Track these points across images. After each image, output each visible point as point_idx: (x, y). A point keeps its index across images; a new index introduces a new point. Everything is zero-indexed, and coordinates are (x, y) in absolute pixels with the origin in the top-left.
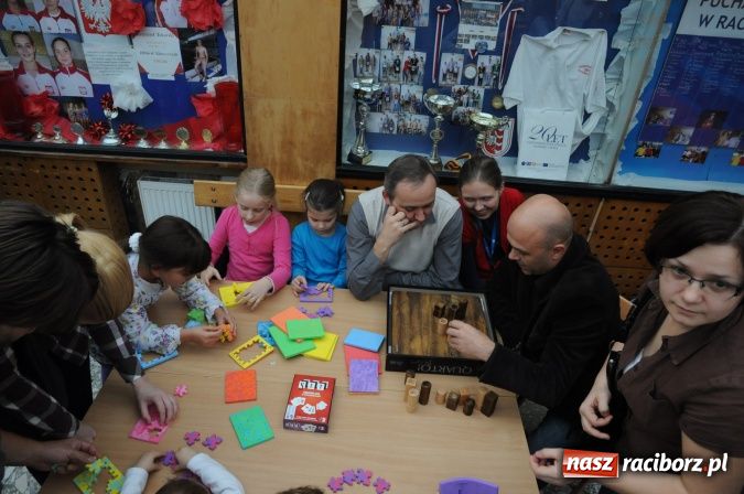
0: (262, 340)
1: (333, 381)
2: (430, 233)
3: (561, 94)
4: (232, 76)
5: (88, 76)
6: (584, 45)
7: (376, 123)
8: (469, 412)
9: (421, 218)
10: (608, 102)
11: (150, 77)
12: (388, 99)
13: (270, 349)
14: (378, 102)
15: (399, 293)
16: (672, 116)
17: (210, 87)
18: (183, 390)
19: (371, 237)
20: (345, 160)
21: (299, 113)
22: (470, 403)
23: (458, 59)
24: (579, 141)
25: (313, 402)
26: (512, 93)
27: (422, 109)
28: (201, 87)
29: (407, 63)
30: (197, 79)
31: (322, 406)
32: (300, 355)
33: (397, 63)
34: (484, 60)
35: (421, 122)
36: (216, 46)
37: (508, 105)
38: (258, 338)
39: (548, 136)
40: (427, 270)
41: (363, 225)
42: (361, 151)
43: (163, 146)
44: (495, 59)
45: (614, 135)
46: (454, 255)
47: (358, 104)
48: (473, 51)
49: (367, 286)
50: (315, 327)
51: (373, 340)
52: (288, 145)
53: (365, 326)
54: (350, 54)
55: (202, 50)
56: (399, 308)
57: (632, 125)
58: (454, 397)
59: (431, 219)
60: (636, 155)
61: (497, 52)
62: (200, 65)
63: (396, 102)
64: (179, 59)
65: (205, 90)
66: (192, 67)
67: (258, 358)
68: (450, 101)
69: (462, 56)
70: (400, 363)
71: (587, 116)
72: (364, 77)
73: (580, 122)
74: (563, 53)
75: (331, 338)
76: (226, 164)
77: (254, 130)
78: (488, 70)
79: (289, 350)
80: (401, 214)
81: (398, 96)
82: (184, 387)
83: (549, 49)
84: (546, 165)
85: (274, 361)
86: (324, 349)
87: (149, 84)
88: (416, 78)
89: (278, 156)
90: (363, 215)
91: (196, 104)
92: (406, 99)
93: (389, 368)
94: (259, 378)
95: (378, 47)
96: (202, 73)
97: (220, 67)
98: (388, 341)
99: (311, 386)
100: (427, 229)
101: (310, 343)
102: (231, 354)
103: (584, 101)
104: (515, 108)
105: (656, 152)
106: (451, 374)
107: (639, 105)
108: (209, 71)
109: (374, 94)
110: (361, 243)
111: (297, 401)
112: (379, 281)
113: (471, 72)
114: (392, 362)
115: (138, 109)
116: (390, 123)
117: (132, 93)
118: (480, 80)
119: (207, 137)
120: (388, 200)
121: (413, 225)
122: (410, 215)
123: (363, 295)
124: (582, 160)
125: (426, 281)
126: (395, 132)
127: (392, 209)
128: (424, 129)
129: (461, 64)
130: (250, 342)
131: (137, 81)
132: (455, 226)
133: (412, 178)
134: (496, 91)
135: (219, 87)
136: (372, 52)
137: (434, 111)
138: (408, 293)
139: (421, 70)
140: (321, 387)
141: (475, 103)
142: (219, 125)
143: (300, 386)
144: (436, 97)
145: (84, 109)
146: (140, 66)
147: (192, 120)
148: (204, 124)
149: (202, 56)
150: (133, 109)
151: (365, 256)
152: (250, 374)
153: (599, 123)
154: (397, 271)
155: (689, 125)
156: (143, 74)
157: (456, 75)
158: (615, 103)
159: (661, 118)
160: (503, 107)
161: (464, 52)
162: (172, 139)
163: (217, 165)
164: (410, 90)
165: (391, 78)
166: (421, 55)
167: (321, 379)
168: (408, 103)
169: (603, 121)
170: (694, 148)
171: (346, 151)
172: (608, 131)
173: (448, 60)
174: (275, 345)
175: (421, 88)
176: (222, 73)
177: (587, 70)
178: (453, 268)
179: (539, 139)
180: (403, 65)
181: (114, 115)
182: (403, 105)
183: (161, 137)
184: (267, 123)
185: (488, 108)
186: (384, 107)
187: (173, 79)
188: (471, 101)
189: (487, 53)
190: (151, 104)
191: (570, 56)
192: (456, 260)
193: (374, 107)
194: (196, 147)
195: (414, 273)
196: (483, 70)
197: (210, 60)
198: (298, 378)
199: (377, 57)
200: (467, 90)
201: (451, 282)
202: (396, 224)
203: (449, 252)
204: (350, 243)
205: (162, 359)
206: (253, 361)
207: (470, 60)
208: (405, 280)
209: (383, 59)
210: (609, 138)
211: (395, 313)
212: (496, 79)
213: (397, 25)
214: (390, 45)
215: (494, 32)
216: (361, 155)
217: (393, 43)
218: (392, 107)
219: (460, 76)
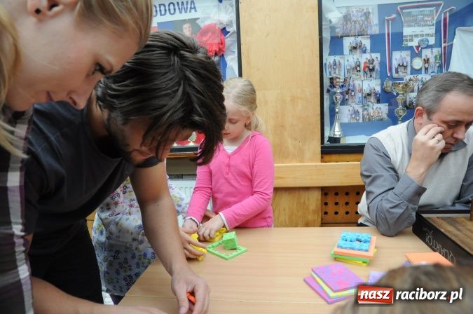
7: (345, 113)
12: (353, 94)
14: (345, 97)
20: (326, 142)
21: (288, 99)
29: (365, 63)
33: (358, 64)
34: (427, 53)
35: (381, 110)
42: (337, 133)
44: (436, 51)
48: (417, 47)
52: (280, 127)
61: (437, 44)
63: (360, 95)
69: (409, 52)
81: (361, 90)
88: (374, 74)
92: (368, 92)
95: (341, 53)
116: (356, 112)
118: (426, 69)
128: (384, 115)
129: (408, 59)
136: (337, 58)
139: (377, 67)
157: (405, 67)
161: (411, 48)
164: (371, 84)
165: (354, 76)
166: (376, 56)
168: (369, 95)
171: (327, 134)
173: (398, 57)
180: (362, 66)
182: (365, 97)
186: (350, 101)
193: (344, 102)
196: (427, 61)
199: (342, 61)
200: (416, 79)
207: (415, 53)
209: (346, 63)
213: (355, 36)
214: (351, 50)
215: (432, 30)
216: (338, 136)
218: (357, 100)
219: (409, 68)
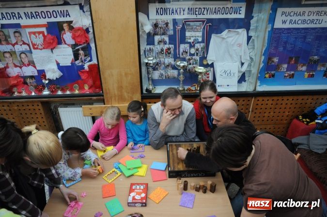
0: (116, 170)
1: (147, 185)
2: (182, 119)
3: (231, 56)
4: (95, 61)
5: (35, 67)
6: (237, 36)
7: (156, 75)
8: (205, 192)
9: (178, 113)
10: (250, 57)
11: (61, 65)
12: (160, 65)
13: (119, 174)
14: (156, 67)
15: (172, 145)
16: (277, 60)
17: (86, 67)
18: (85, 194)
19: (158, 123)
20: (144, 92)
21: (124, 74)
22: (205, 188)
23: (187, 46)
24: (241, 74)
25: (139, 194)
26: (211, 58)
27: (174, 68)
28: (82, 67)
30: (80, 64)
31: (143, 195)
32: (132, 175)
33: (162, 50)
34: (197, 46)
35: (174, 73)
36: (87, 50)
37: (210, 63)
38: (114, 169)
39: (228, 74)
40: (182, 134)
41: (154, 118)
42: (151, 87)
43: (68, 93)
44: (202, 45)
45: (255, 70)
46: (193, 126)
47: (148, 68)
48: (193, 42)
49: (158, 143)
50: (138, 162)
51: (162, 166)
52: (120, 88)
53: (158, 160)
54: (142, 48)
55: (81, 52)
56: (172, 151)
57: (261, 66)
58: (198, 186)
59: (182, 113)
60: (265, 77)
61: (203, 42)
62: (81, 58)
63: (163, 66)
64: (72, 57)
65: (84, 68)
66: (78, 59)
67: (115, 178)
68: (185, 63)
69: (188, 45)
70: (174, 174)
71: (242, 64)
72: (149, 57)
73: (240, 66)
74: (230, 40)
75: (145, 167)
76: (95, 98)
77: (105, 83)
78: (200, 49)
79: (127, 173)
80: (169, 112)
81: (164, 63)
82: (85, 193)
83: (223, 38)
84: (228, 86)
85: (122, 179)
86: (142, 172)
87: (60, 68)
88: (171, 56)
89: (116, 93)
90: (154, 114)
91: (80, 75)
92: (168, 64)
93: (170, 177)
94: (116, 186)
95: (153, 44)
96: (82, 61)
97: (89, 58)
98: (168, 166)
99: (138, 187)
100: (181, 117)
101: (136, 169)
102: (104, 177)
103: (241, 58)
104: (213, 64)
105: (273, 76)
106: (196, 177)
107: (263, 58)
108: (85, 60)
109: (154, 64)
110: (154, 126)
111: (132, 194)
112: (163, 141)
113: (193, 51)
114: (171, 174)
115: (57, 78)
116: (162, 75)
117: (54, 72)
118: (197, 54)
119: (86, 87)
120: (163, 107)
121: (174, 116)
122: (173, 112)
123: (157, 147)
124: (243, 82)
125: (183, 139)
126: (164, 78)
127: (165, 111)
128: (176, 76)
129: (188, 48)
130: (111, 172)
131: (55, 67)
132: (192, 115)
133: (172, 97)
134: (204, 58)
135: (90, 66)
136: (151, 47)
137: (179, 68)
138: (175, 145)
139: (172, 52)
140: (142, 187)
141: (196, 63)
142: (91, 82)
143: (133, 188)
144: (180, 62)
145: (34, 80)
146: (57, 61)
147: (80, 81)
148: (85, 82)
149: (82, 54)
150: (55, 79)
151: (156, 131)
152: (112, 185)
153: (248, 66)
154: (170, 136)
155: (285, 63)
156: (58, 64)
157: (187, 53)
158: (253, 57)
159: (273, 61)
160: (208, 64)
161: (189, 43)
162: (72, 89)
163: (91, 99)
164: (169, 60)
166: (172, 46)
167: (142, 184)
168: (168, 66)
169: (250, 65)
170: (289, 72)
171: (145, 88)
172: (252, 69)
173: (183, 47)
174: (121, 172)
175: (173, 59)
176: (90, 61)
177: (240, 45)
178: (193, 132)
179: (224, 76)
180: (165, 51)
181: (47, 82)
182: (166, 67)
183: (67, 89)
184: (111, 80)
185: (201, 65)
186: (159, 68)
187: (70, 65)
188: (194, 62)
189: (198, 42)
190: (62, 76)
191: (232, 40)
192: (194, 129)
193: (154, 69)
194: (82, 92)
195: (177, 136)
196: (197, 50)
197: (85, 56)
198: (132, 185)
199: (154, 48)
200: (192, 59)
201: (193, 138)
202: (168, 117)
203: (191, 126)
204: (150, 127)
205: (75, 182)
206: (113, 180)
207: (192, 46)
208: (174, 139)
209: (156, 49)
210: (253, 72)
211: (171, 153)
212: (204, 53)
213: (160, 35)
214: (158, 43)
215: (200, 34)
216: (151, 89)
217: (160, 42)
218: (162, 68)
219: (188, 53)
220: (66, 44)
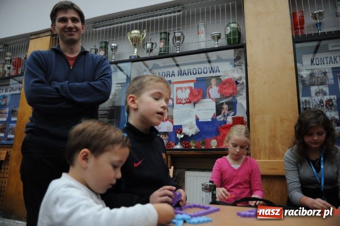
5: (172, 122)
11: (200, 120)
17: (229, 120)
21: (278, 120)
29: (326, 101)
30: (222, 119)
33: (321, 102)
36: (232, 106)
55: (225, 106)
62: (224, 113)
64: (214, 111)
65: (226, 123)
87: (199, 123)
91: (220, 131)
95: (309, 95)
96: (225, 116)
97: (233, 113)
115: (192, 135)
117: (191, 127)
131: (194, 123)
135: (234, 119)
136: (307, 98)
145: (167, 137)
146: (196, 116)
147: (219, 136)
149: (225, 109)
156: (197, 119)
164: (331, 114)
166: (334, 97)
175: (337, 113)
176: (234, 115)
180: (324, 103)
184: (261, 127)
187: (210, 120)
190: (198, 133)
194: (219, 147)
197: (229, 110)
199: (310, 100)
209: (313, 101)
217: (317, 93)
220: (210, 98)
